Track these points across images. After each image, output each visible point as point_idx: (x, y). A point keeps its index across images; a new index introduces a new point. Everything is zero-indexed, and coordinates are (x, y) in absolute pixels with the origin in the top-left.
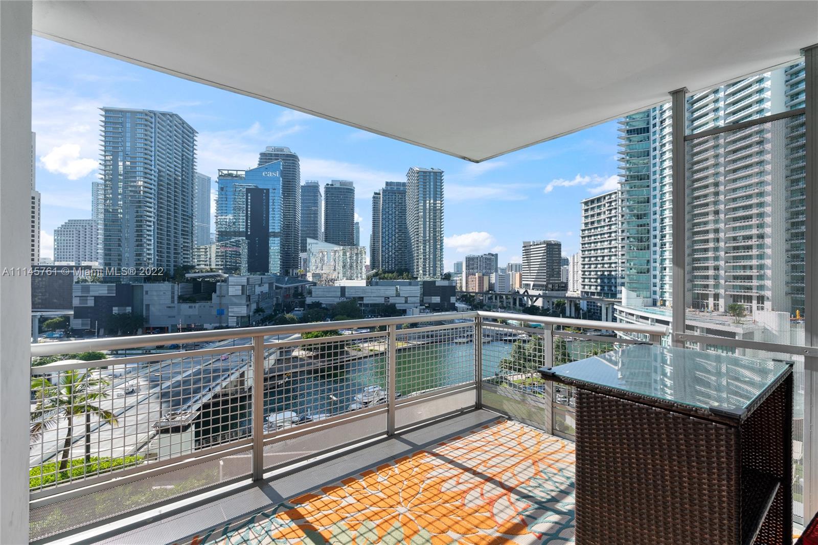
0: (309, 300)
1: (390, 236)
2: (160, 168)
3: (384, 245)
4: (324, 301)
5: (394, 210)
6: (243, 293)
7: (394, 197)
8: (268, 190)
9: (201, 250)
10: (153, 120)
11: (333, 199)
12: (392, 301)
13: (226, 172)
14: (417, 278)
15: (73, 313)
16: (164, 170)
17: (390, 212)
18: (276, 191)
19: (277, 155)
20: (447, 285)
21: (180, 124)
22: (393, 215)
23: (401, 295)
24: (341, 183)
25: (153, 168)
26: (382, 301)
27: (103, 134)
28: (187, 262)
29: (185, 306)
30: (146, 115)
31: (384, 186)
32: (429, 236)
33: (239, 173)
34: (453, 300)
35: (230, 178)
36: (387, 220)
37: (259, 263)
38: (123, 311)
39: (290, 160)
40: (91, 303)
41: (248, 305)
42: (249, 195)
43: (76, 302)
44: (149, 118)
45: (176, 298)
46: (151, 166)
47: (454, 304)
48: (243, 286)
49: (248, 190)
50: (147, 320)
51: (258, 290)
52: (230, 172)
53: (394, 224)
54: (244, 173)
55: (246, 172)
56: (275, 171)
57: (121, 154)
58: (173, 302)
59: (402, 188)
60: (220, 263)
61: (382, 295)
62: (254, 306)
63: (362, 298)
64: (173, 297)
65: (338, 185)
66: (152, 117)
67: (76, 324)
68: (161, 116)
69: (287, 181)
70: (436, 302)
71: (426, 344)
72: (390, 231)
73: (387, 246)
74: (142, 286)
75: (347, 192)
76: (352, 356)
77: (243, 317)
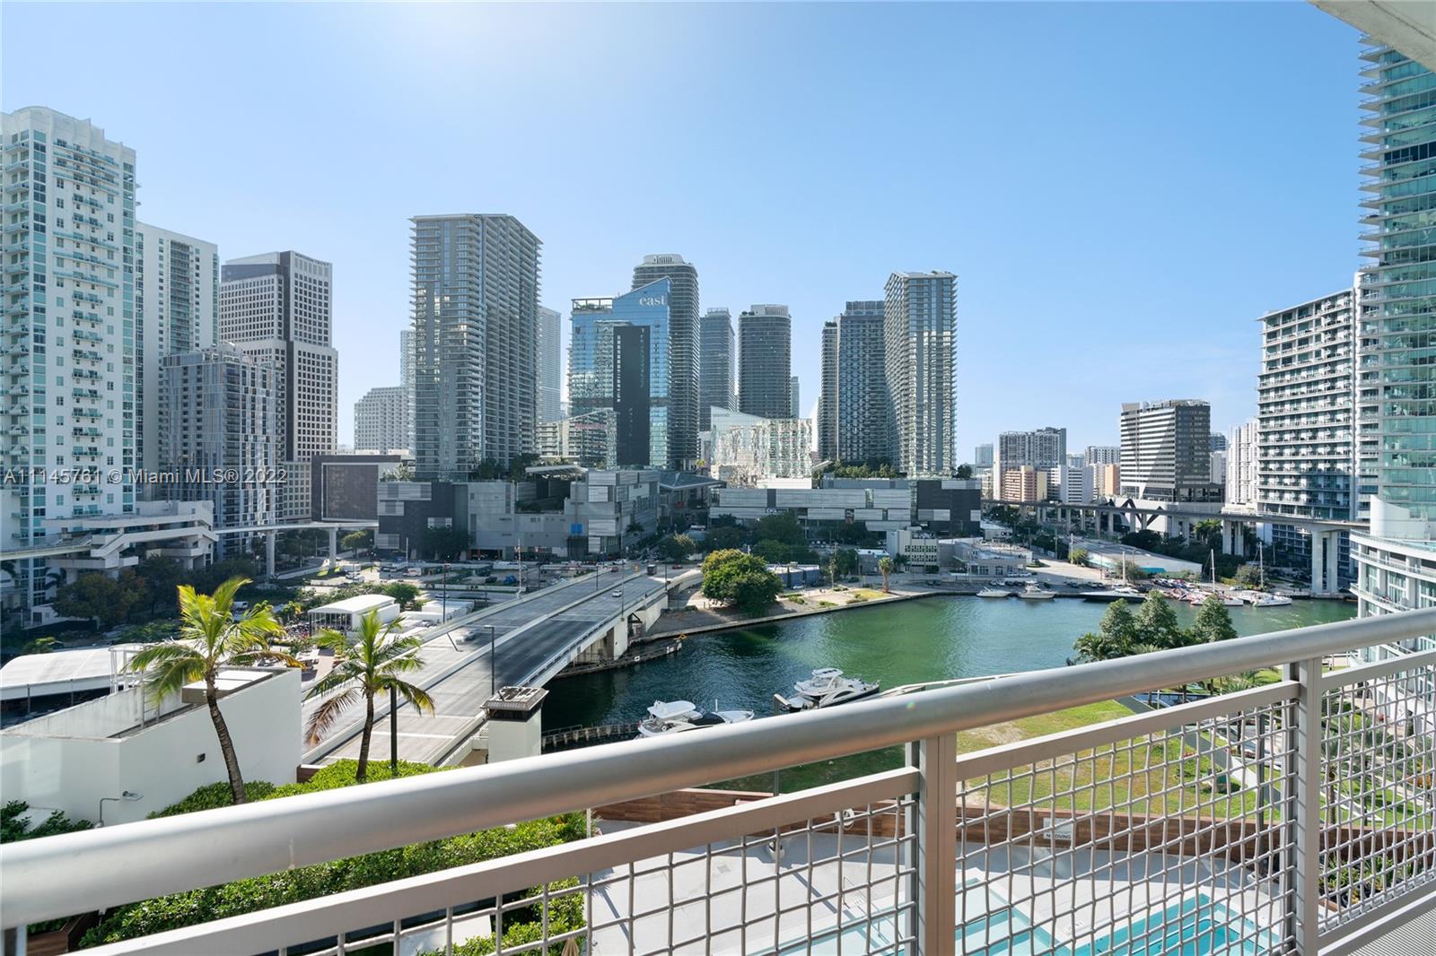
0: (714, 513)
1: (855, 398)
2: (490, 302)
3: (844, 415)
4: (740, 514)
5: (861, 353)
6: (610, 499)
7: (861, 328)
8: (647, 328)
9: (548, 430)
10: (480, 230)
11: (753, 338)
12: (858, 516)
13: (583, 303)
14: (905, 475)
15: (377, 525)
16: (495, 305)
17: (855, 357)
18: (660, 329)
19: (661, 269)
20: (964, 488)
21: (516, 231)
22: (861, 361)
23: (875, 506)
24: (767, 310)
25: (480, 303)
26: (840, 515)
27: (415, 257)
28: (528, 448)
29: (525, 519)
30: (471, 222)
31: (843, 310)
32: (929, 398)
33: (603, 303)
34: (975, 515)
35: (590, 312)
36: (849, 370)
37: (633, 449)
38: (441, 525)
39: (682, 275)
40: (400, 511)
41: (617, 519)
42: (619, 337)
43: (381, 509)
44: (474, 226)
45: (512, 504)
47: (978, 523)
48: (610, 487)
49: (617, 330)
50: (473, 540)
51: (633, 494)
52: (589, 302)
53: (861, 378)
54: (610, 302)
55: (614, 300)
56: (658, 296)
57: (438, 285)
58: (508, 511)
59: (876, 312)
60: (575, 450)
61: (840, 506)
62: (627, 521)
63: (804, 511)
64: (508, 504)
65: (761, 314)
66: (478, 225)
67: (382, 541)
68: (491, 221)
69: (679, 312)
70: (941, 519)
71: (924, 596)
72: (855, 391)
73: (849, 417)
74: (466, 486)
75: (777, 324)
76: (789, 612)
77: (609, 538)
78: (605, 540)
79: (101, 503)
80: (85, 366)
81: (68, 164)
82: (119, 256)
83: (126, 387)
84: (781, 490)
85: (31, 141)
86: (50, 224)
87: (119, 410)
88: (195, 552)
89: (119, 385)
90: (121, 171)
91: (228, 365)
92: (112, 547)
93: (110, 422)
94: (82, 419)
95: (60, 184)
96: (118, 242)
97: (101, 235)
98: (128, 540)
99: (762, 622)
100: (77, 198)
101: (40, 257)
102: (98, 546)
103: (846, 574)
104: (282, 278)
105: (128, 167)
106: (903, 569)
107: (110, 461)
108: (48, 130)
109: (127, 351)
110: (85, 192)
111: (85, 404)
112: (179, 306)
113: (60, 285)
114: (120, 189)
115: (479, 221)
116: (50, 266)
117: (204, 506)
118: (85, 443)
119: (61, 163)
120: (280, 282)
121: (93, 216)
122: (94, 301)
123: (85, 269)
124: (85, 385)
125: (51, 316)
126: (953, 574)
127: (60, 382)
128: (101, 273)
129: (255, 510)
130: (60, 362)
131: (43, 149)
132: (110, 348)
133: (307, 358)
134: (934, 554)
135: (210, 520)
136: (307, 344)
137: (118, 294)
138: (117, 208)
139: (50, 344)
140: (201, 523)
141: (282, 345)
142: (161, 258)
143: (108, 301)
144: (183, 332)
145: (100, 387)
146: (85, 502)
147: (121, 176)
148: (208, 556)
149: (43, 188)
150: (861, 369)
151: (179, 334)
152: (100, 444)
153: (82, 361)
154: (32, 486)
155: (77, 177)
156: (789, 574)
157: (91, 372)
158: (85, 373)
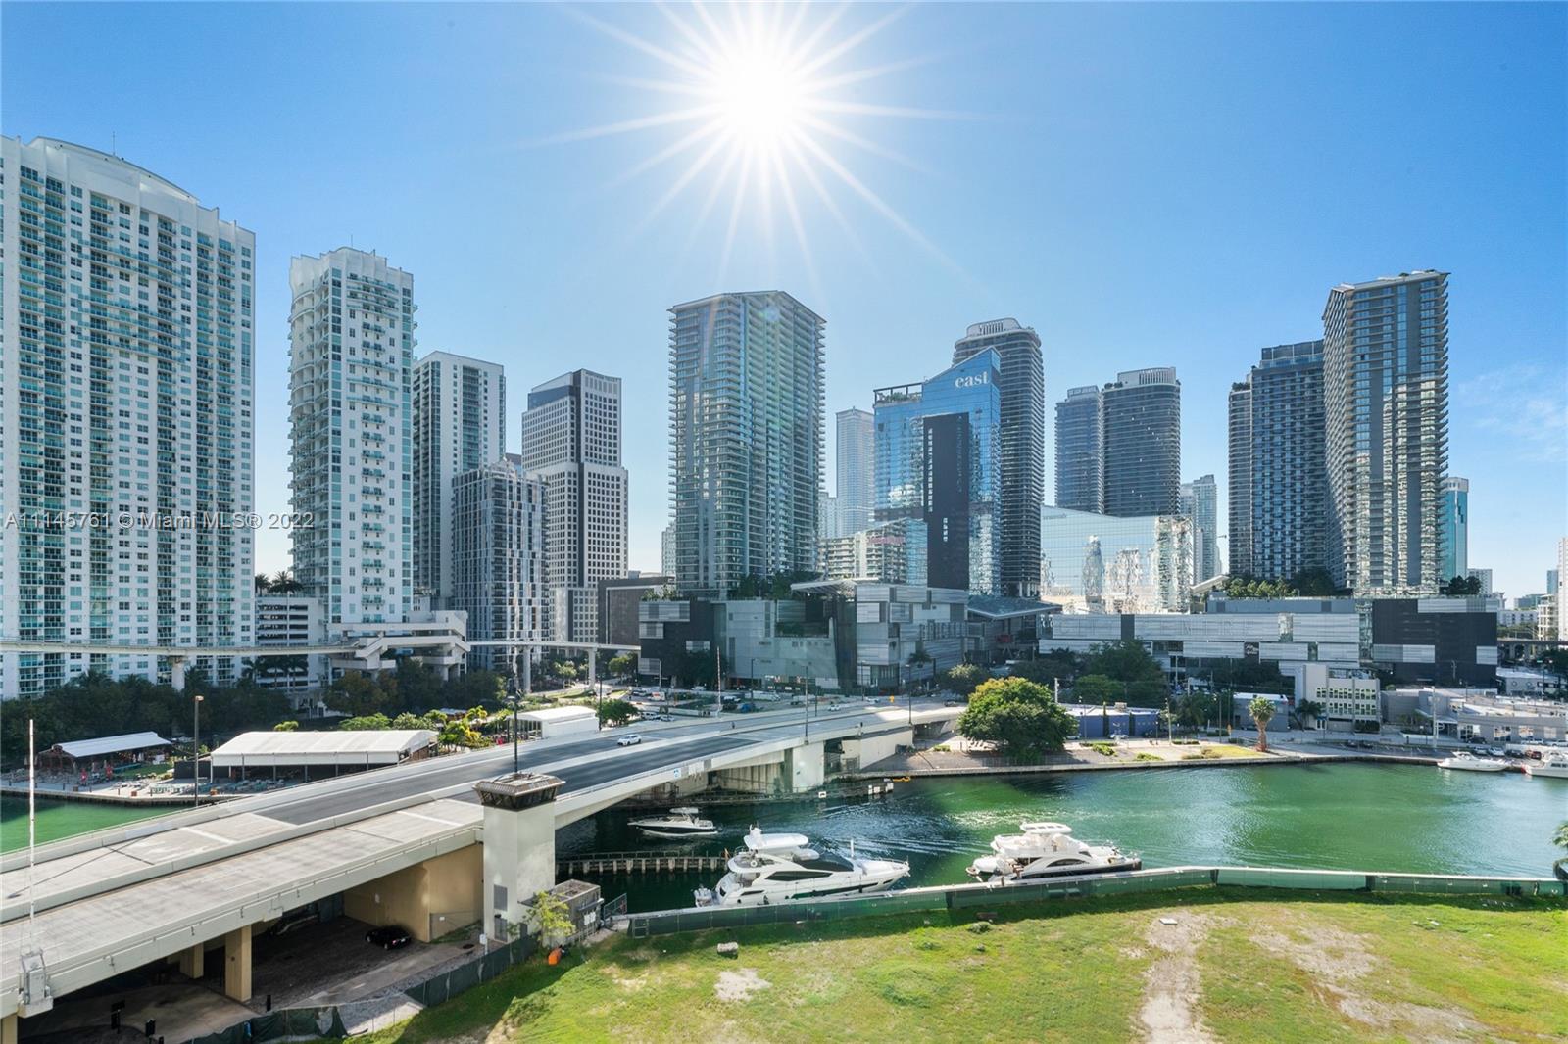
0: (1045, 646)
1: (1277, 488)
2: (754, 395)
3: (1259, 512)
4: (1080, 647)
5: (1288, 420)
6: (882, 619)
7: (1288, 385)
8: (966, 415)
10: (741, 311)
11: (1120, 418)
12: (1265, 653)
13: (887, 393)
14: (1350, 592)
15: (639, 648)
16: (761, 397)
17: (1278, 427)
18: (982, 415)
19: (988, 341)
20: (1464, 610)
21: (790, 310)
22: (1287, 434)
23: (1295, 639)
24: (1142, 375)
25: (742, 396)
26: (1237, 652)
29: (786, 643)
30: (730, 302)
31: (1257, 361)
32: (1395, 474)
33: (912, 390)
34: (1486, 655)
35: (894, 403)
36: (1267, 447)
37: (948, 566)
38: (699, 649)
39: (1016, 345)
40: (660, 634)
41: (893, 645)
42: (930, 431)
43: (643, 631)
44: (732, 307)
45: (773, 627)
46: (739, 392)
47: (1493, 668)
48: (882, 604)
49: (928, 423)
50: (728, 665)
51: (920, 616)
52: (895, 391)
53: (1288, 456)
54: (919, 389)
55: (924, 385)
56: (979, 373)
57: (697, 380)
58: (768, 634)
59: (1313, 358)
60: (874, 571)
61: (1235, 638)
62: (910, 649)
63: (1176, 645)
64: (768, 626)
65: (1133, 383)
66: (739, 306)
67: (644, 666)
68: (754, 300)
69: (1013, 393)
70: (1419, 661)
71: (1329, 761)
72: (1277, 477)
73: (1268, 517)
74: (724, 605)
75: (1156, 396)
76: (1078, 762)
77: (882, 667)
78: (877, 672)
79: (384, 612)
80: (372, 483)
81: (359, 295)
82: (399, 377)
83: (405, 503)
84: (1143, 617)
85: (330, 279)
86: (344, 354)
87: (399, 524)
88: (448, 661)
89: (398, 501)
90: (400, 296)
91: (496, 480)
92: (372, 649)
93: (392, 537)
94: (369, 533)
95: (352, 315)
96: (398, 365)
97: (384, 359)
98: (385, 644)
99: (1033, 772)
100: (366, 326)
101: (337, 385)
102: (362, 648)
103: (1205, 724)
104: (574, 399)
105: (407, 292)
106: (1313, 723)
107: (392, 574)
108: (343, 267)
109: (405, 467)
110: (371, 321)
111: (372, 519)
112: (470, 429)
113: (352, 408)
114: (400, 314)
115: (740, 301)
116: (345, 390)
117: (457, 616)
118: (372, 556)
119: (353, 295)
120: (572, 403)
121: (378, 342)
122: (379, 421)
123: (371, 393)
124: (372, 501)
125: (345, 438)
126: (1405, 736)
127: (352, 498)
128: (384, 395)
129: (521, 627)
130: (352, 480)
131: (339, 284)
132: (392, 466)
133: (596, 480)
134: (1372, 702)
135: (463, 630)
136: (597, 465)
137: (398, 413)
138: (396, 333)
139: (344, 464)
140: (454, 633)
141: (574, 468)
142: (455, 384)
143: (390, 421)
144: (473, 454)
145: (384, 503)
146: (372, 612)
147: (401, 301)
148: (462, 666)
149: (339, 321)
150: (1288, 444)
151: (470, 457)
152: (384, 557)
153: (370, 479)
154: (331, 594)
155: (366, 307)
156: (1106, 718)
157: (376, 489)
158: (372, 490)
